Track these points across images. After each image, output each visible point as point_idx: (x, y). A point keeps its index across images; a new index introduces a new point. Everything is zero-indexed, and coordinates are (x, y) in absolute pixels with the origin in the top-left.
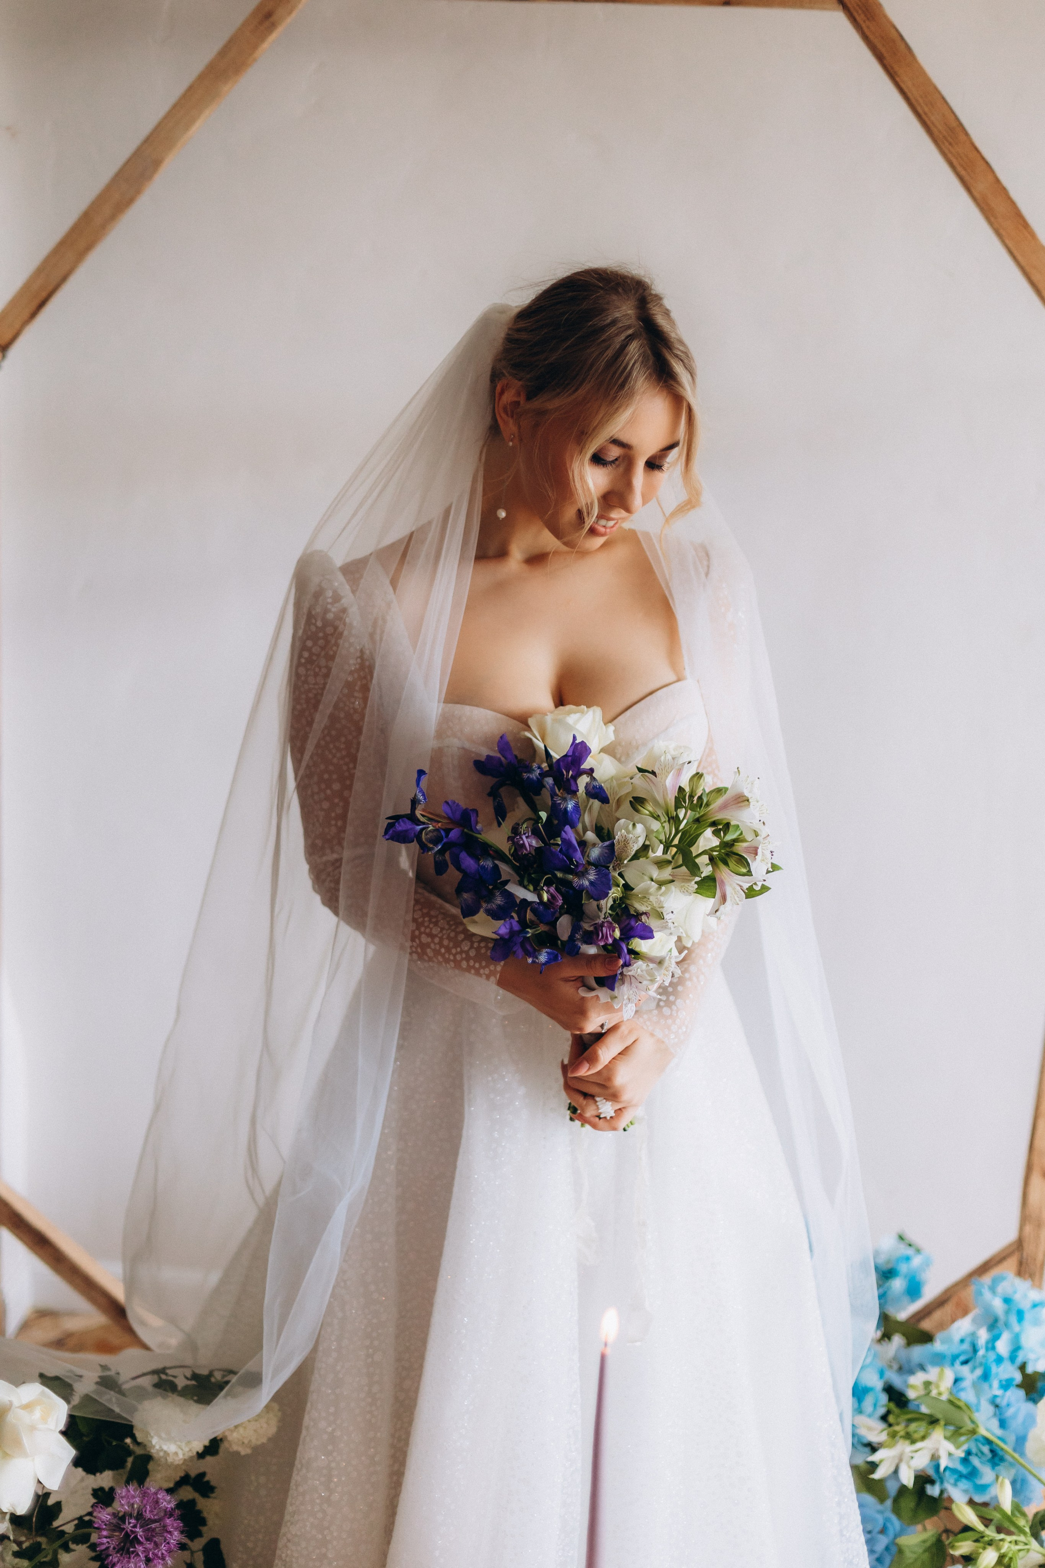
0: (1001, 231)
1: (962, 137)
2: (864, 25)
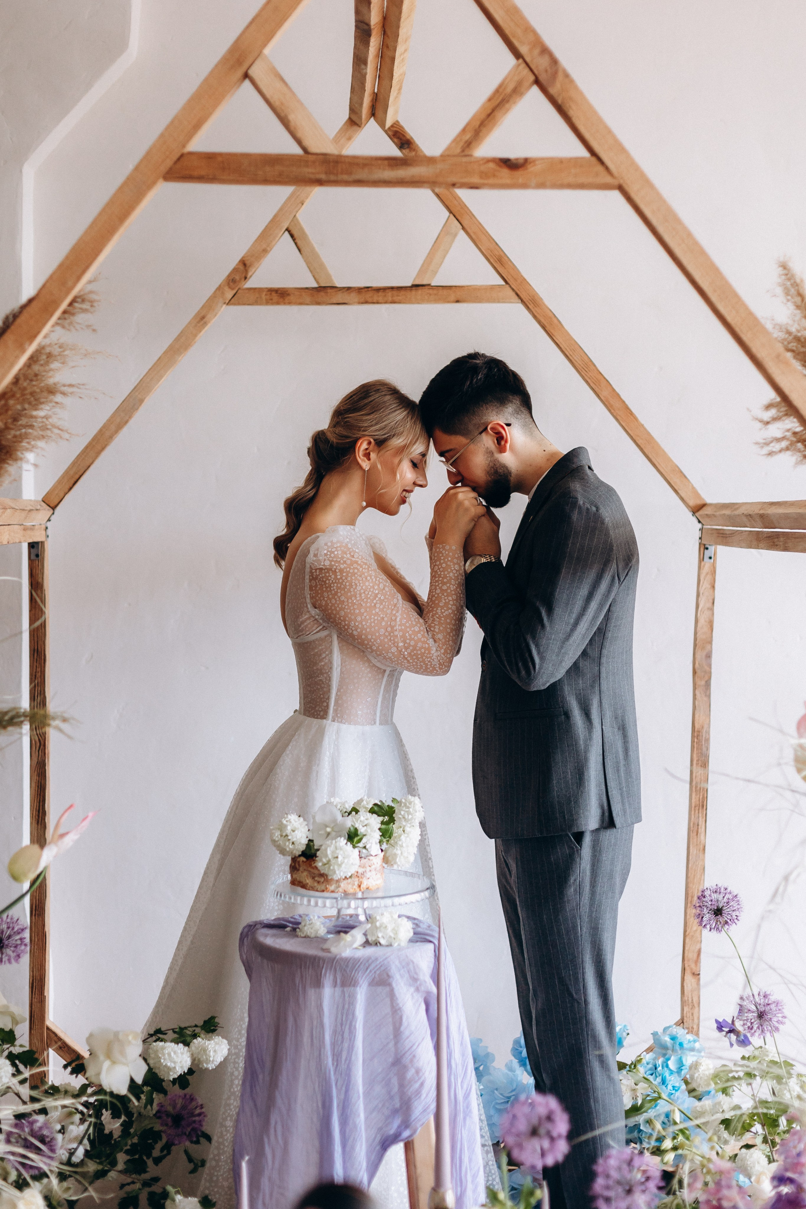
0: (619, 418)
1: (592, 367)
2: (533, 310)
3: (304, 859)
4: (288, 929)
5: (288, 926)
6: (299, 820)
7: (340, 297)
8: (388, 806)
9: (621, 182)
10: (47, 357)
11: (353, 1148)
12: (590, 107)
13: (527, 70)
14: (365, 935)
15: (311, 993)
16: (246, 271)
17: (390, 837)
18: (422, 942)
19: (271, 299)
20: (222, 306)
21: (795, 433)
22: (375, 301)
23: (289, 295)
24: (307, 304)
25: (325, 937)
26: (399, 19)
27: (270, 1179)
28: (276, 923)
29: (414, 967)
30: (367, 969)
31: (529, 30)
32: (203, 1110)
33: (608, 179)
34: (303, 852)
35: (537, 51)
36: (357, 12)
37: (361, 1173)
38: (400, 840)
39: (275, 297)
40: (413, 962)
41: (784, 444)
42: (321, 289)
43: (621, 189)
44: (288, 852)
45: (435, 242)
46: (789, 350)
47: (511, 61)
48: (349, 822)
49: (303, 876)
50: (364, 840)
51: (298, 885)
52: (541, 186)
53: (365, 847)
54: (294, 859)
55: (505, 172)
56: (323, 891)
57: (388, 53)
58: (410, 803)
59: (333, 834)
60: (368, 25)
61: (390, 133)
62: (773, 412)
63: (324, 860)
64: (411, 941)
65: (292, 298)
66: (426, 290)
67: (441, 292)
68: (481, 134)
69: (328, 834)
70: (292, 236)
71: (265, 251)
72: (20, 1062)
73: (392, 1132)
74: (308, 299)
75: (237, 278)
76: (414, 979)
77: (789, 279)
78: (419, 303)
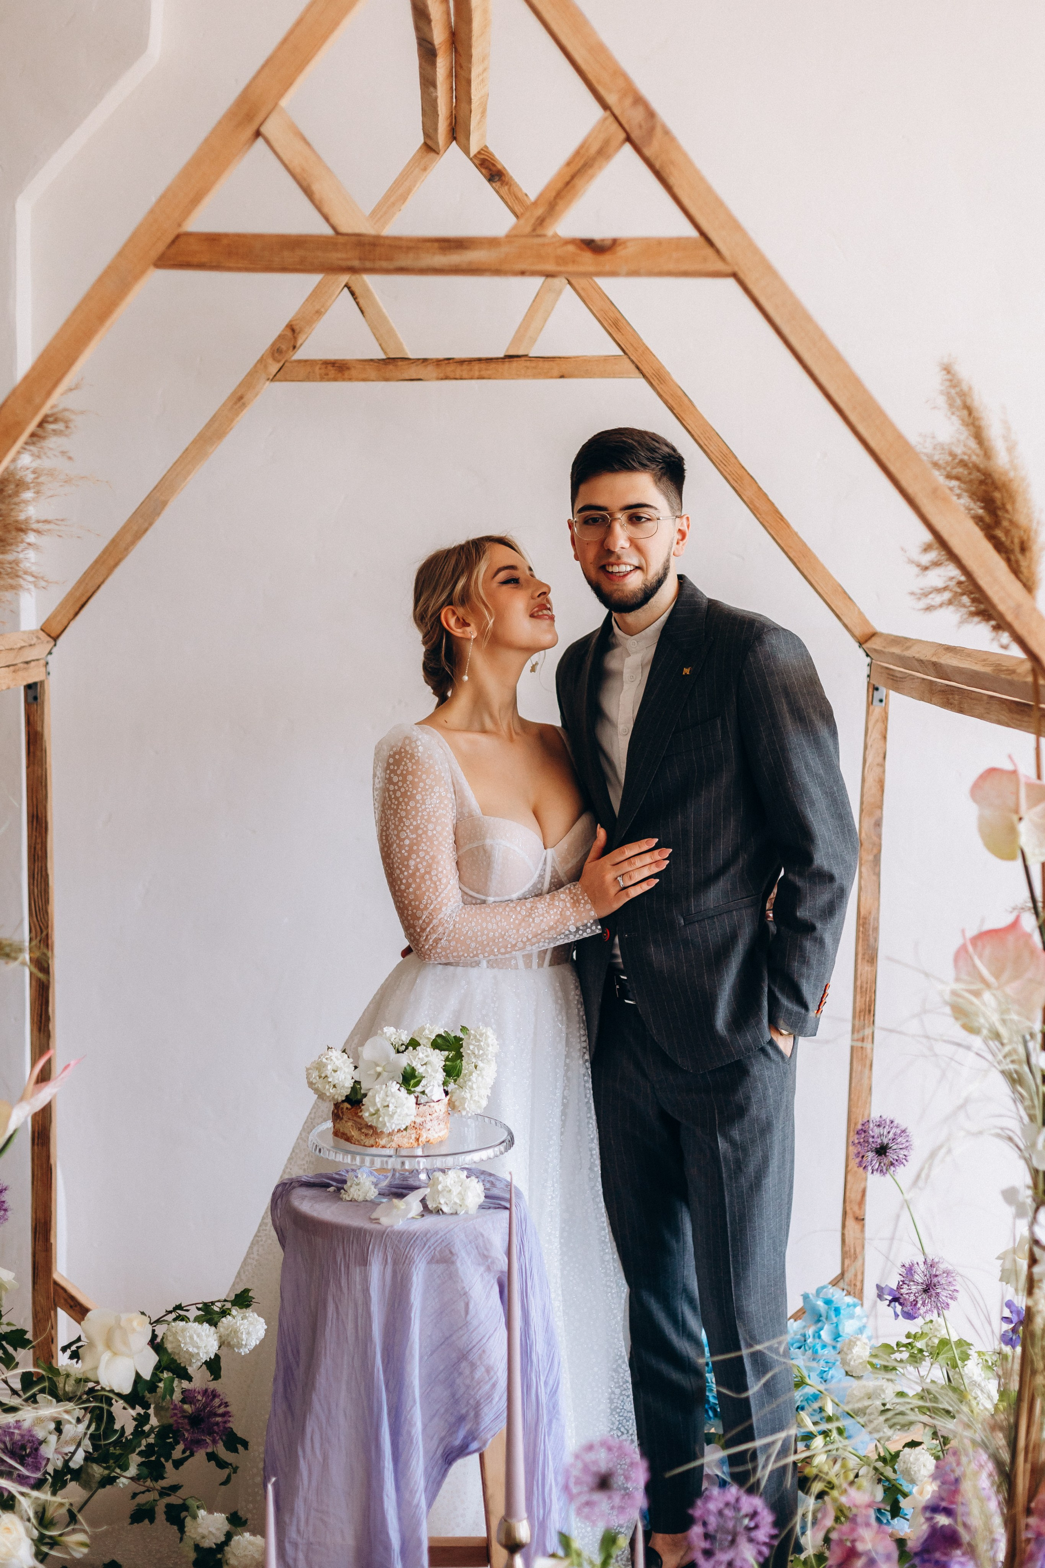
1: (734, 461)
2: (658, 388)
3: (349, 1106)
4: (331, 1189)
5: (332, 1186)
6: (342, 1057)
7: (413, 372)
8: (455, 1037)
9: (736, 269)
10: (17, 485)
11: (407, 1463)
12: (697, 172)
13: (615, 126)
14: (423, 1201)
15: (356, 1273)
16: (295, 339)
17: (458, 1076)
18: (496, 1208)
19: (327, 374)
20: (264, 384)
21: (960, 583)
22: (458, 376)
23: (348, 368)
24: (373, 381)
25: (377, 1200)
26: (470, 38)
27: (305, 1500)
28: (317, 1180)
29: (484, 1241)
30: (425, 1244)
31: (619, 73)
32: (228, 1409)
33: (719, 266)
34: (347, 1096)
35: (628, 101)
36: (418, 29)
37: (418, 1495)
38: (470, 1080)
39: (332, 372)
40: (482, 1235)
41: (947, 595)
42: (390, 361)
43: (735, 275)
44: (328, 1097)
45: (534, 301)
46: (949, 477)
47: (598, 112)
48: (404, 1060)
49: (348, 1127)
50: (423, 1083)
51: (341, 1138)
52: (634, 273)
53: (423, 1093)
54: (337, 1105)
55: (587, 256)
56: (372, 1146)
57: (462, 73)
58: (481, 1035)
59: (385, 1074)
60: (432, 44)
61: (477, 162)
62: (933, 555)
63: (372, 1110)
64: (482, 1207)
65: (353, 372)
66: (522, 363)
67: (541, 363)
68: (557, 208)
69: (379, 1074)
70: (353, 294)
71: (319, 313)
72: (7, 1343)
73: (457, 1442)
74: (373, 374)
75: (284, 347)
76: (484, 1257)
77: (954, 387)
78: (513, 379)
